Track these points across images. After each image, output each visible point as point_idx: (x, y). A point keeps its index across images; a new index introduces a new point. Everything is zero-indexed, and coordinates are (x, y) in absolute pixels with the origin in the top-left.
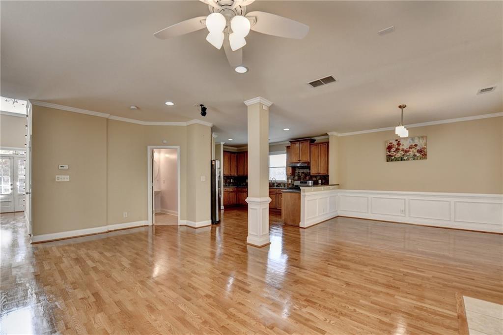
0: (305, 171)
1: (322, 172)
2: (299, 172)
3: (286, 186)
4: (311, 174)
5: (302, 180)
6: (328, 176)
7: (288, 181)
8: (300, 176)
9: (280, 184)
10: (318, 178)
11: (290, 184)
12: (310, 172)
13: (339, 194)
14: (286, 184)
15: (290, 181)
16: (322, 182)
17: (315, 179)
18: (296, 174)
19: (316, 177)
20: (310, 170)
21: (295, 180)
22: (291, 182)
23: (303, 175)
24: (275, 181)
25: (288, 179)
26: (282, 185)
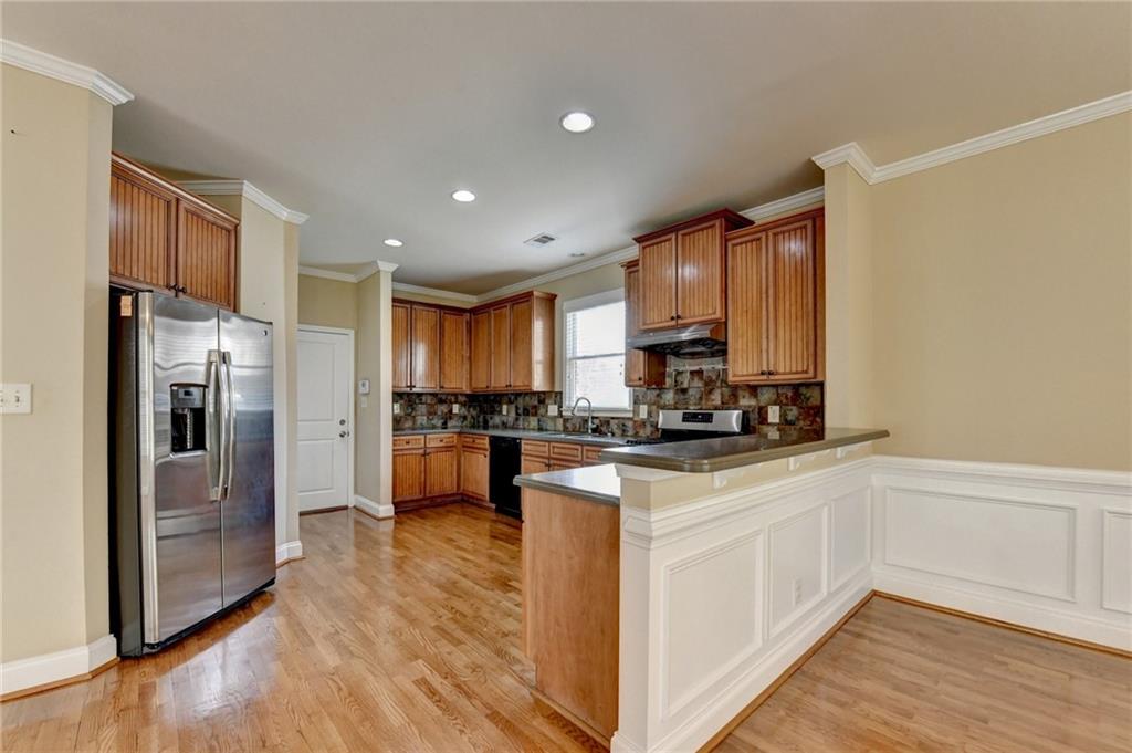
0: (704, 367)
1: (787, 364)
2: (679, 373)
3: (631, 433)
4: (731, 379)
5: (692, 409)
6: (821, 385)
7: (636, 412)
8: (684, 391)
9: (607, 422)
10: (766, 396)
11: (643, 424)
12: (725, 371)
13: (876, 480)
14: (630, 424)
15: (643, 411)
16: (783, 415)
17: (753, 402)
18: (669, 382)
19: (753, 390)
20: (725, 362)
21: (664, 408)
22: (650, 414)
23: (697, 383)
24: (589, 409)
25: (636, 402)
26: (614, 424)
